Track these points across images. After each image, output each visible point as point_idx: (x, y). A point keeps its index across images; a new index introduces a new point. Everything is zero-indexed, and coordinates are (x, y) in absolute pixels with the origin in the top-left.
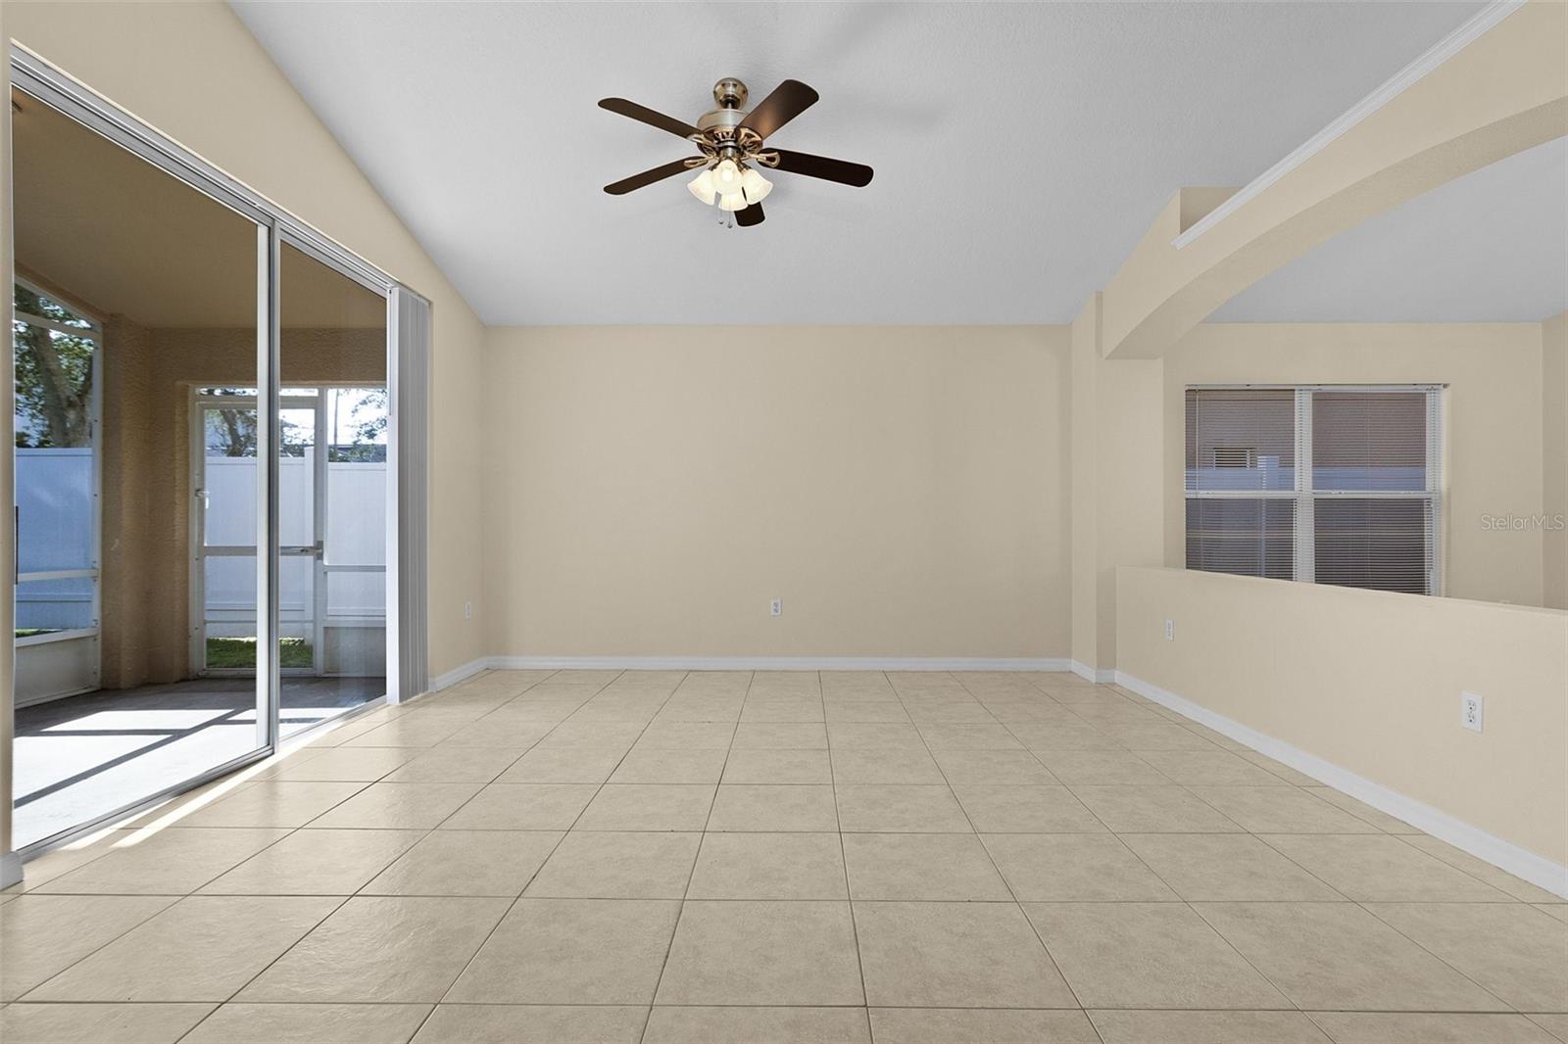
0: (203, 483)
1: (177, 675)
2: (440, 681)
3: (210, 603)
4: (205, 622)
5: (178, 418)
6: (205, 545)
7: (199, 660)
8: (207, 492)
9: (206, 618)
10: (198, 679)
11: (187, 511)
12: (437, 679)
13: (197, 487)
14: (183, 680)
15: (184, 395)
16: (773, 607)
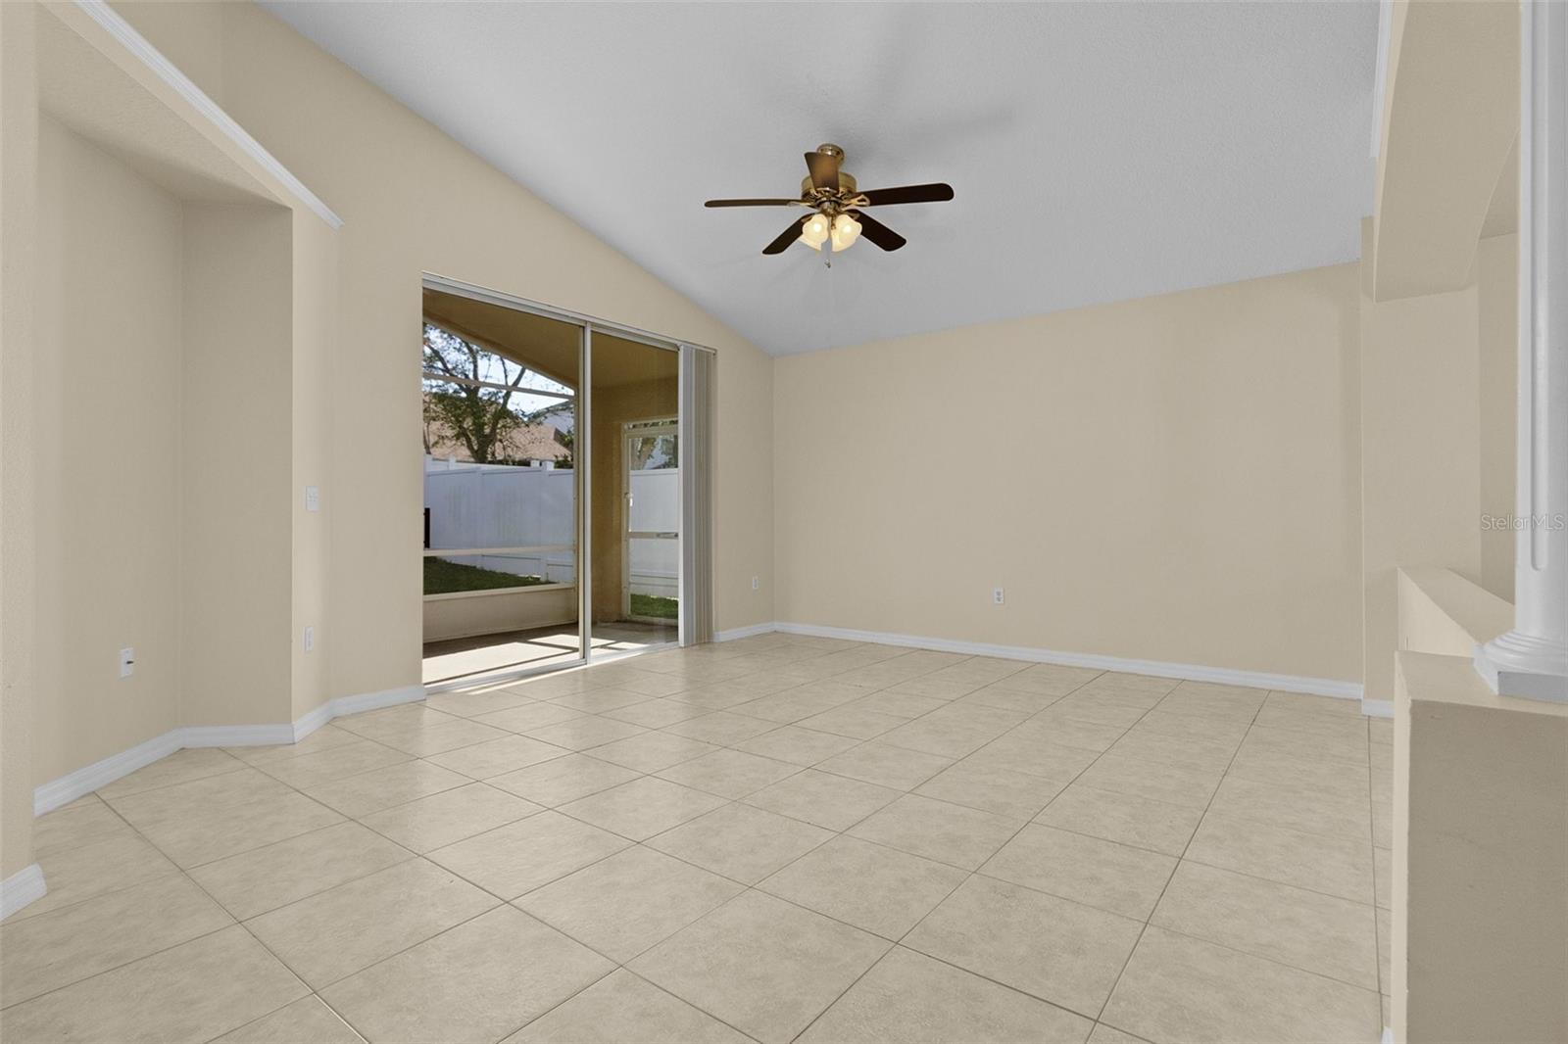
0: (628, 489)
1: (615, 618)
2: (722, 635)
3: (633, 570)
4: (630, 583)
5: (615, 446)
6: (630, 530)
7: (627, 609)
8: (631, 495)
9: (631, 581)
10: (626, 621)
11: (620, 509)
12: (720, 633)
13: (625, 491)
14: (617, 621)
15: (619, 430)
16: (996, 596)
